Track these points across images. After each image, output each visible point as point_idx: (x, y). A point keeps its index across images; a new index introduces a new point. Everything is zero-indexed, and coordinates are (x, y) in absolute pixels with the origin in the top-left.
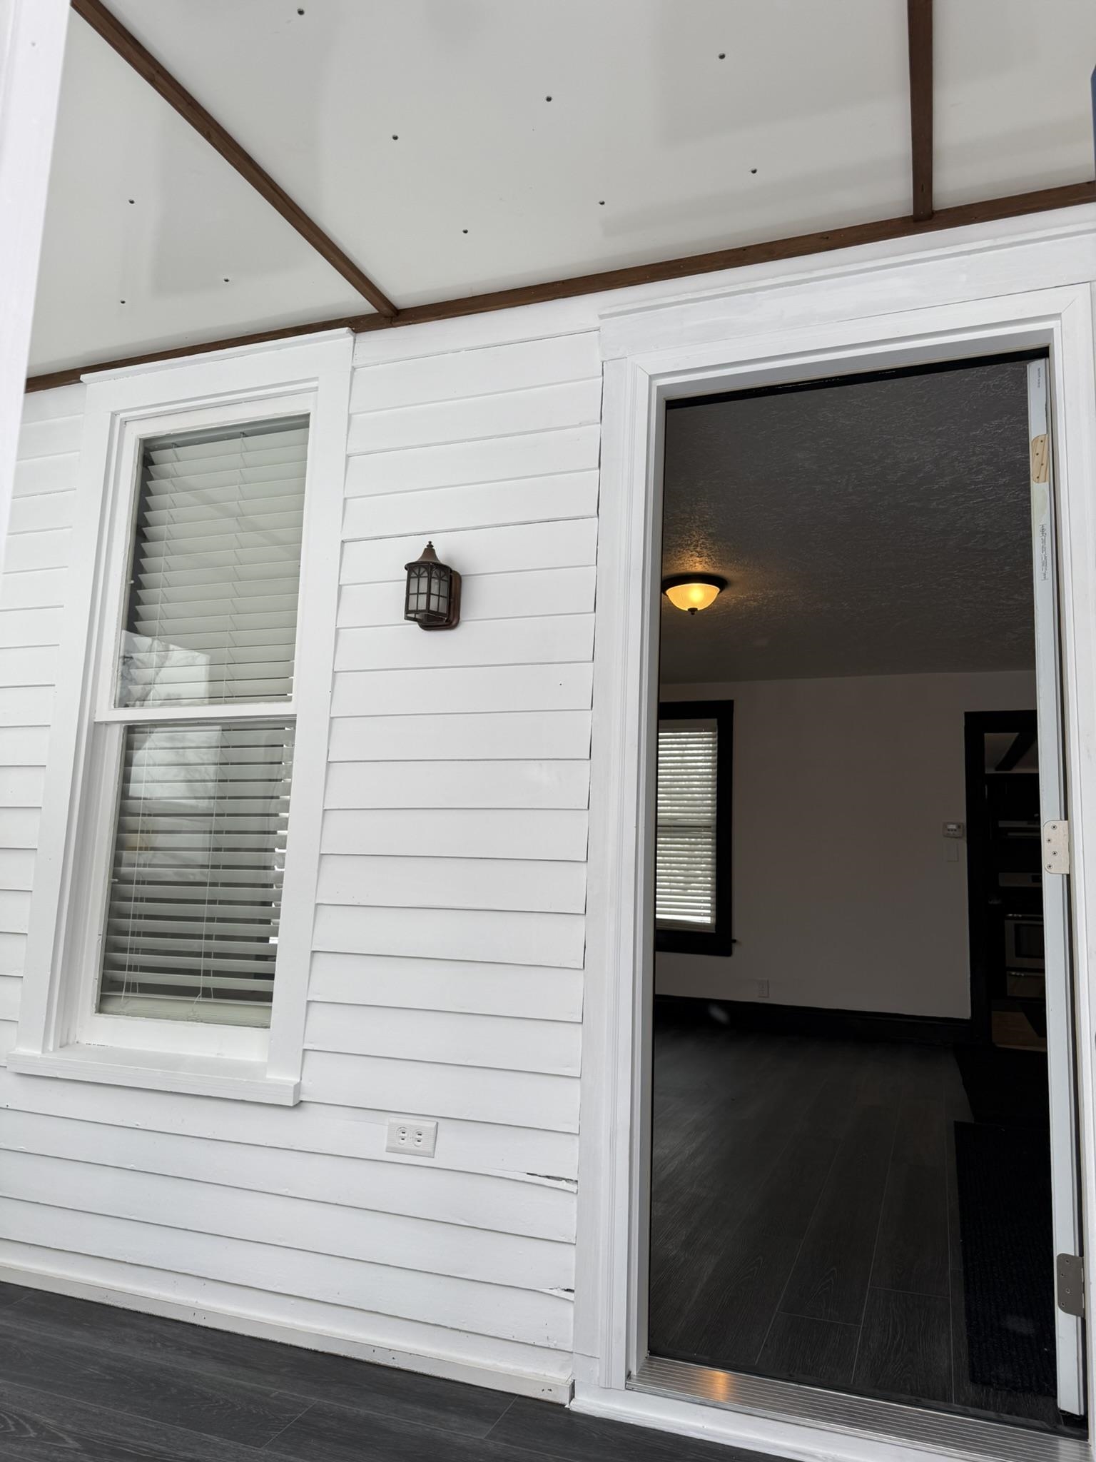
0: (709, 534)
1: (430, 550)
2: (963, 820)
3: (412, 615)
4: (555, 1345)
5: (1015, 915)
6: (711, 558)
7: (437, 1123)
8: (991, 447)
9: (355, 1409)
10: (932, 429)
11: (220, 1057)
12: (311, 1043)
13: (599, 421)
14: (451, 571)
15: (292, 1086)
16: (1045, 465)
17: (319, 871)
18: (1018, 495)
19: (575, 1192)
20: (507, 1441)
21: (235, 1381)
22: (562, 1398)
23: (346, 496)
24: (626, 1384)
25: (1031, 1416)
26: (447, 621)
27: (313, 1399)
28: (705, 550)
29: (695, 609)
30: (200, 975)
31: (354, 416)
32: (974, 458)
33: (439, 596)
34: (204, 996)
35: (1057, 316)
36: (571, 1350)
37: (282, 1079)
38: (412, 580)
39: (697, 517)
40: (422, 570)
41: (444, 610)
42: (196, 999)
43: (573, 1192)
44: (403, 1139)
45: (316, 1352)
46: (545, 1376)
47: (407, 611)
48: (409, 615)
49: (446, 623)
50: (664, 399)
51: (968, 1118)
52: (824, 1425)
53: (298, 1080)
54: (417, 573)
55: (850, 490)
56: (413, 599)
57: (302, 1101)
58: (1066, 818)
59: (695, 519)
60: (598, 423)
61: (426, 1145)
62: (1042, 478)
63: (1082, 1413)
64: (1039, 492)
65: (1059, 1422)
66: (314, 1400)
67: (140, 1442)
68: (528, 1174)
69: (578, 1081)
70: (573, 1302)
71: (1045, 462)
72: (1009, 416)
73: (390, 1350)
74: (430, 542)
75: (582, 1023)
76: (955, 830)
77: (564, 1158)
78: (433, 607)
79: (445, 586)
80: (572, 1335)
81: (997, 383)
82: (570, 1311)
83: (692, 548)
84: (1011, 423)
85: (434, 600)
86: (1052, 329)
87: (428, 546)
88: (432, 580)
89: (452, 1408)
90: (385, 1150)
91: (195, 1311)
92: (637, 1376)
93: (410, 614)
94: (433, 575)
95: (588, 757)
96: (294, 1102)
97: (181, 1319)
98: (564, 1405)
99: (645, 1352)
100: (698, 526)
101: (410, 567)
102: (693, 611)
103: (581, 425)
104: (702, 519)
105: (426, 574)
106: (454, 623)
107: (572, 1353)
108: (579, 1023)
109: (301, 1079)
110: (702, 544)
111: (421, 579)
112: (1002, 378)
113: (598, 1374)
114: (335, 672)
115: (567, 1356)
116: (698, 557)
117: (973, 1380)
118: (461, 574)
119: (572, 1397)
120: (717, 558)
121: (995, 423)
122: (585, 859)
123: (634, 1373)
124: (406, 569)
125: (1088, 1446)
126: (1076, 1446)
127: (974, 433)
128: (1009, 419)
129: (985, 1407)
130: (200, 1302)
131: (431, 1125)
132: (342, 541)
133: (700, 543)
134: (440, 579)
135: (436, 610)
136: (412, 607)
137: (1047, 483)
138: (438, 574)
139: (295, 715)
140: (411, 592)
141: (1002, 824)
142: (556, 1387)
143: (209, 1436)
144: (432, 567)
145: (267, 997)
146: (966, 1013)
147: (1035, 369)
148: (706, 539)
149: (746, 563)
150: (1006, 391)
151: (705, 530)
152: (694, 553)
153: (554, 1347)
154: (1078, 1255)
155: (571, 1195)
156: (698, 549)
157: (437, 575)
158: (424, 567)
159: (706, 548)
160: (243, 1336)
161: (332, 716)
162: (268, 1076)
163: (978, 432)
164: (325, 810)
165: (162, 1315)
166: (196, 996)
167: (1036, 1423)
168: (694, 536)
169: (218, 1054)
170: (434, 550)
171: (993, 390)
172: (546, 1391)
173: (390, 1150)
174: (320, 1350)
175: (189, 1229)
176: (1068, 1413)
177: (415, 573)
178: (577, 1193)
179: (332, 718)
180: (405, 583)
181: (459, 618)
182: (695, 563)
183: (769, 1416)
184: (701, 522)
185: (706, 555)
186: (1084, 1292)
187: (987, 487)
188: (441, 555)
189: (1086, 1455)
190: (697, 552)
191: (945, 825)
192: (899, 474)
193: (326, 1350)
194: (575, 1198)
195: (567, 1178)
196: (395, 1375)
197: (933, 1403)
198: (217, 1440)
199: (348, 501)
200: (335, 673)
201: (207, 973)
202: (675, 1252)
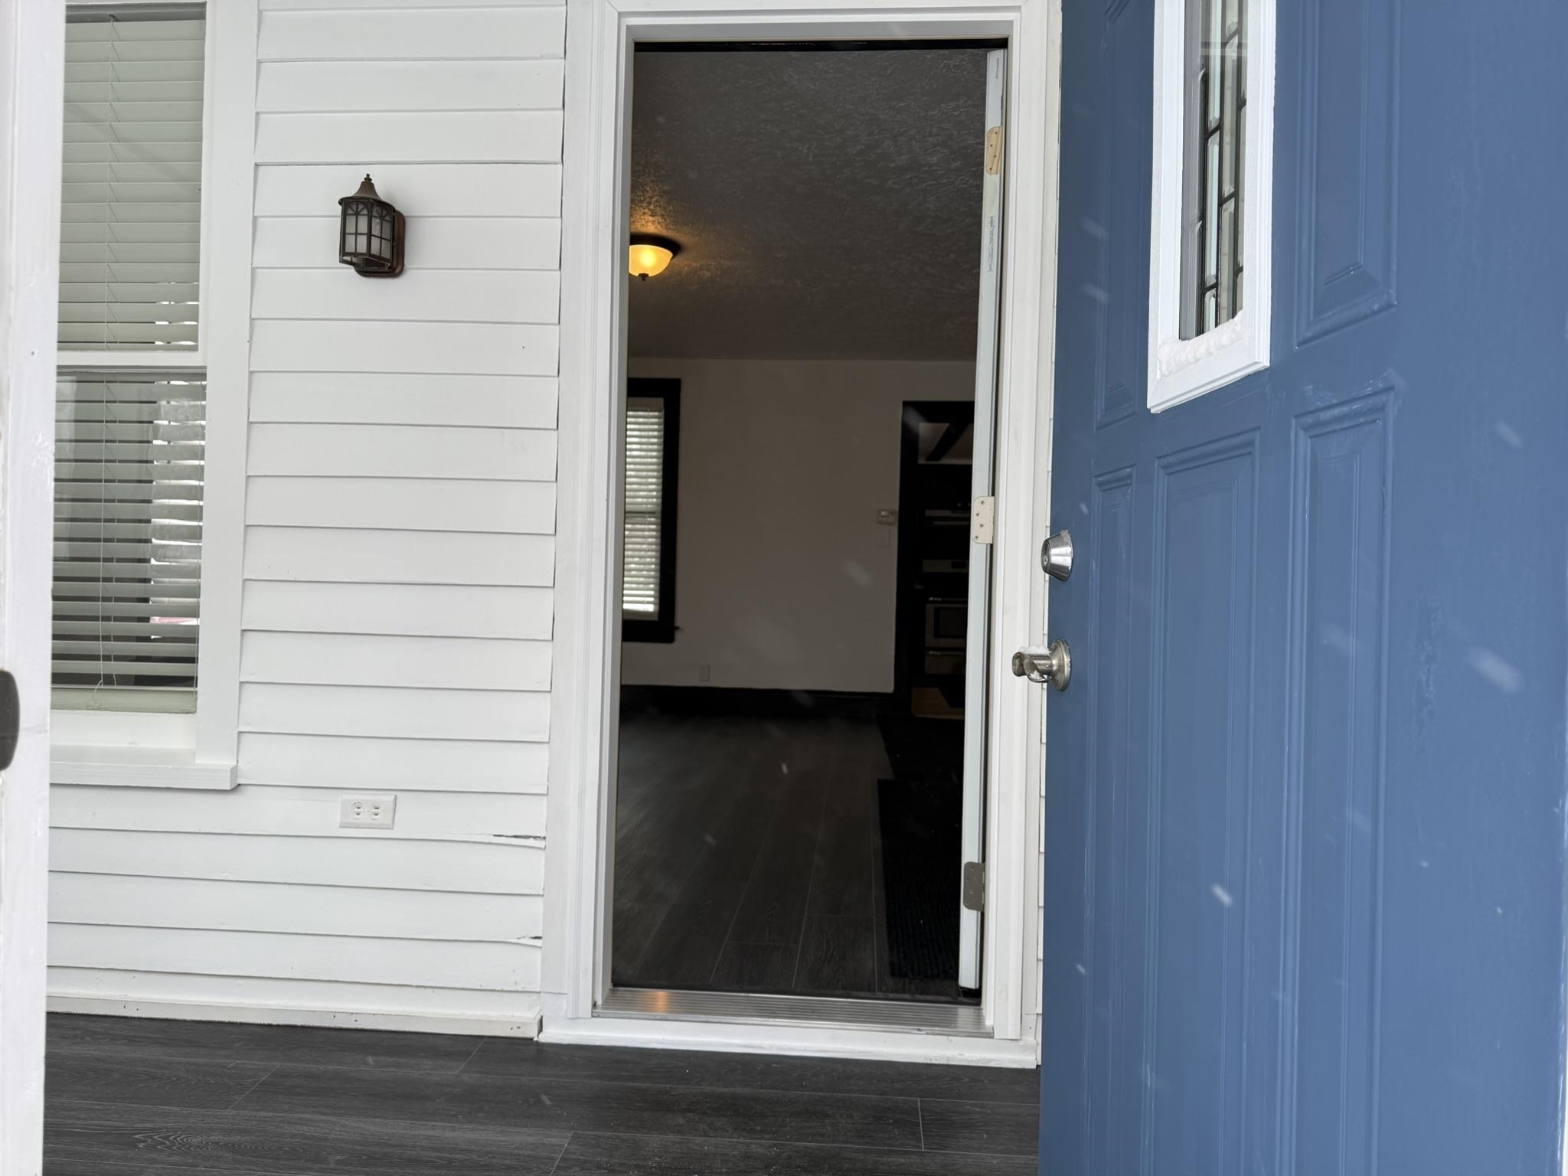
0: (666, 192)
1: (368, 183)
2: (896, 507)
3: (348, 258)
4: (523, 988)
5: (936, 599)
6: (665, 219)
7: (396, 797)
8: (947, 129)
9: (322, 1068)
10: (894, 104)
11: (133, 746)
12: (248, 725)
13: (563, 56)
14: (394, 210)
15: (229, 769)
16: (997, 157)
17: (245, 543)
18: (968, 180)
19: (543, 847)
20: (481, 1072)
21: (184, 1060)
22: (531, 1032)
23: (259, 110)
24: (592, 1012)
25: (939, 994)
26: (389, 267)
27: (275, 1064)
28: (658, 209)
29: (647, 275)
30: (99, 660)
31: (264, 13)
32: (931, 139)
33: (381, 238)
34: (105, 683)
35: (1017, 8)
36: (538, 990)
37: (215, 764)
38: (348, 218)
39: (652, 171)
40: (361, 207)
41: (387, 254)
42: (97, 687)
43: (540, 848)
44: (358, 814)
45: (270, 1026)
46: (513, 1016)
47: (343, 252)
48: (345, 258)
49: (389, 270)
50: (633, 40)
51: (888, 774)
52: (771, 1021)
53: (234, 763)
54: (355, 210)
55: (811, 160)
56: (350, 240)
57: (239, 785)
58: (993, 494)
59: (650, 172)
60: (561, 58)
61: (383, 818)
62: (994, 168)
63: (978, 987)
64: (991, 183)
65: (959, 996)
66: (277, 1065)
67: (89, 1122)
68: (495, 835)
69: (546, 746)
70: (540, 948)
71: (997, 154)
72: (965, 99)
73: (352, 1013)
74: (368, 175)
75: (551, 692)
76: (888, 517)
77: (532, 818)
78: (375, 250)
79: (387, 227)
80: (540, 977)
81: (957, 64)
82: (538, 955)
83: (645, 205)
84: (967, 107)
85: (375, 242)
86: (1012, 21)
87: (365, 179)
88: (373, 219)
89: (422, 1054)
90: (338, 825)
91: (125, 1004)
92: (603, 1005)
93: (346, 255)
94: (374, 214)
95: (555, 427)
96: (231, 786)
97: (109, 1014)
98: (532, 1039)
99: (609, 985)
100: (652, 181)
101: (345, 202)
102: (644, 276)
103: (542, 57)
104: (657, 174)
105: (365, 212)
106: (397, 271)
107: (539, 993)
108: (548, 692)
109: (238, 762)
110: (656, 201)
111: (359, 217)
112: (962, 59)
113: (565, 1007)
114: (254, 319)
115: (535, 996)
116: (651, 216)
117: (893, 974)
118: (405, 214)
119: (540, 1030)
120: (672, 219)
121: (952, 104)
122: (553, 533)
123: (599, 1002)
124: (340, 204)
125: (981, 1009)
126: (972, 1011)
127: (932, 113)
128: (965, 102)
129: (904, 991)
130: (129, 995)
131: (389, 798)
132: (256, 164)
133: (654, 200)
134: (382, 218)
135: (378, 254)
136: (350, 248)
137: (998, 175)
138: (380, 212)
139: (205, 367)
140: (348, 231)
141: (929, 513)
142: (525, 1024)
143: (166, 1107)
144: (372, 205)
145: (190, 681)
146: (889, 688)
147: (995, 57)
148: (661, 196)
149: (701, 228)
150: (965, 73)
151: (660, 186)
152: (646, 210)
153: (523, 990)
154: (980, 861)
155: (539, 851)
156: (652, 207)
157: (378, 213)
158: (363, 203)
159: (660, 206)
160: (185, 1021)
161: (251, 369)
162: (197, 761)
163: (936, 112)
164: (249, 476)
165: (85, 1012)
166: (96, 683)
167: (942, 998)
168: (648, 192)
169: (130, 743)
170: (372, 185)
171: (953, 70)
172: (515, 1028)
173: (343, 826)
174: (275, 1023)
175: (111, 924)
176: (967, 989)
177: (353, 211)
178: (545, 849)
179: (251, 373)
180: (339, 220)
181: (403, 265)
182: (647, 222)
183: (722, 1021)
184: (656, 177)
185: (659, 214)
186: (984, 891)
187: (940, 170)
188: (382, 191)
189: (979, 1016)
190: (649, 209)
191: (880, 511)
192: (858, 148)
193: (281, 1022)
194: (542, 853)
195: (535, 835)
196: (359, 1035)
197: (862, 994)
198: (177, 1109)
199: (262, 116)
200: (252, 320)
201: (107, 658)
202: (630, 904)
